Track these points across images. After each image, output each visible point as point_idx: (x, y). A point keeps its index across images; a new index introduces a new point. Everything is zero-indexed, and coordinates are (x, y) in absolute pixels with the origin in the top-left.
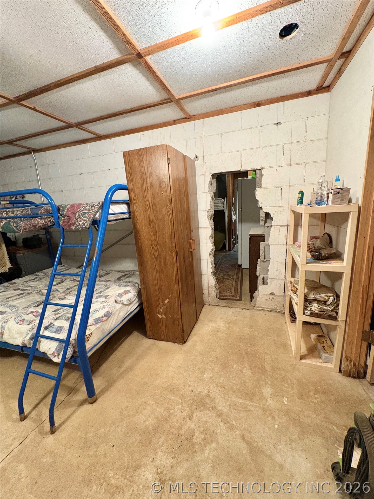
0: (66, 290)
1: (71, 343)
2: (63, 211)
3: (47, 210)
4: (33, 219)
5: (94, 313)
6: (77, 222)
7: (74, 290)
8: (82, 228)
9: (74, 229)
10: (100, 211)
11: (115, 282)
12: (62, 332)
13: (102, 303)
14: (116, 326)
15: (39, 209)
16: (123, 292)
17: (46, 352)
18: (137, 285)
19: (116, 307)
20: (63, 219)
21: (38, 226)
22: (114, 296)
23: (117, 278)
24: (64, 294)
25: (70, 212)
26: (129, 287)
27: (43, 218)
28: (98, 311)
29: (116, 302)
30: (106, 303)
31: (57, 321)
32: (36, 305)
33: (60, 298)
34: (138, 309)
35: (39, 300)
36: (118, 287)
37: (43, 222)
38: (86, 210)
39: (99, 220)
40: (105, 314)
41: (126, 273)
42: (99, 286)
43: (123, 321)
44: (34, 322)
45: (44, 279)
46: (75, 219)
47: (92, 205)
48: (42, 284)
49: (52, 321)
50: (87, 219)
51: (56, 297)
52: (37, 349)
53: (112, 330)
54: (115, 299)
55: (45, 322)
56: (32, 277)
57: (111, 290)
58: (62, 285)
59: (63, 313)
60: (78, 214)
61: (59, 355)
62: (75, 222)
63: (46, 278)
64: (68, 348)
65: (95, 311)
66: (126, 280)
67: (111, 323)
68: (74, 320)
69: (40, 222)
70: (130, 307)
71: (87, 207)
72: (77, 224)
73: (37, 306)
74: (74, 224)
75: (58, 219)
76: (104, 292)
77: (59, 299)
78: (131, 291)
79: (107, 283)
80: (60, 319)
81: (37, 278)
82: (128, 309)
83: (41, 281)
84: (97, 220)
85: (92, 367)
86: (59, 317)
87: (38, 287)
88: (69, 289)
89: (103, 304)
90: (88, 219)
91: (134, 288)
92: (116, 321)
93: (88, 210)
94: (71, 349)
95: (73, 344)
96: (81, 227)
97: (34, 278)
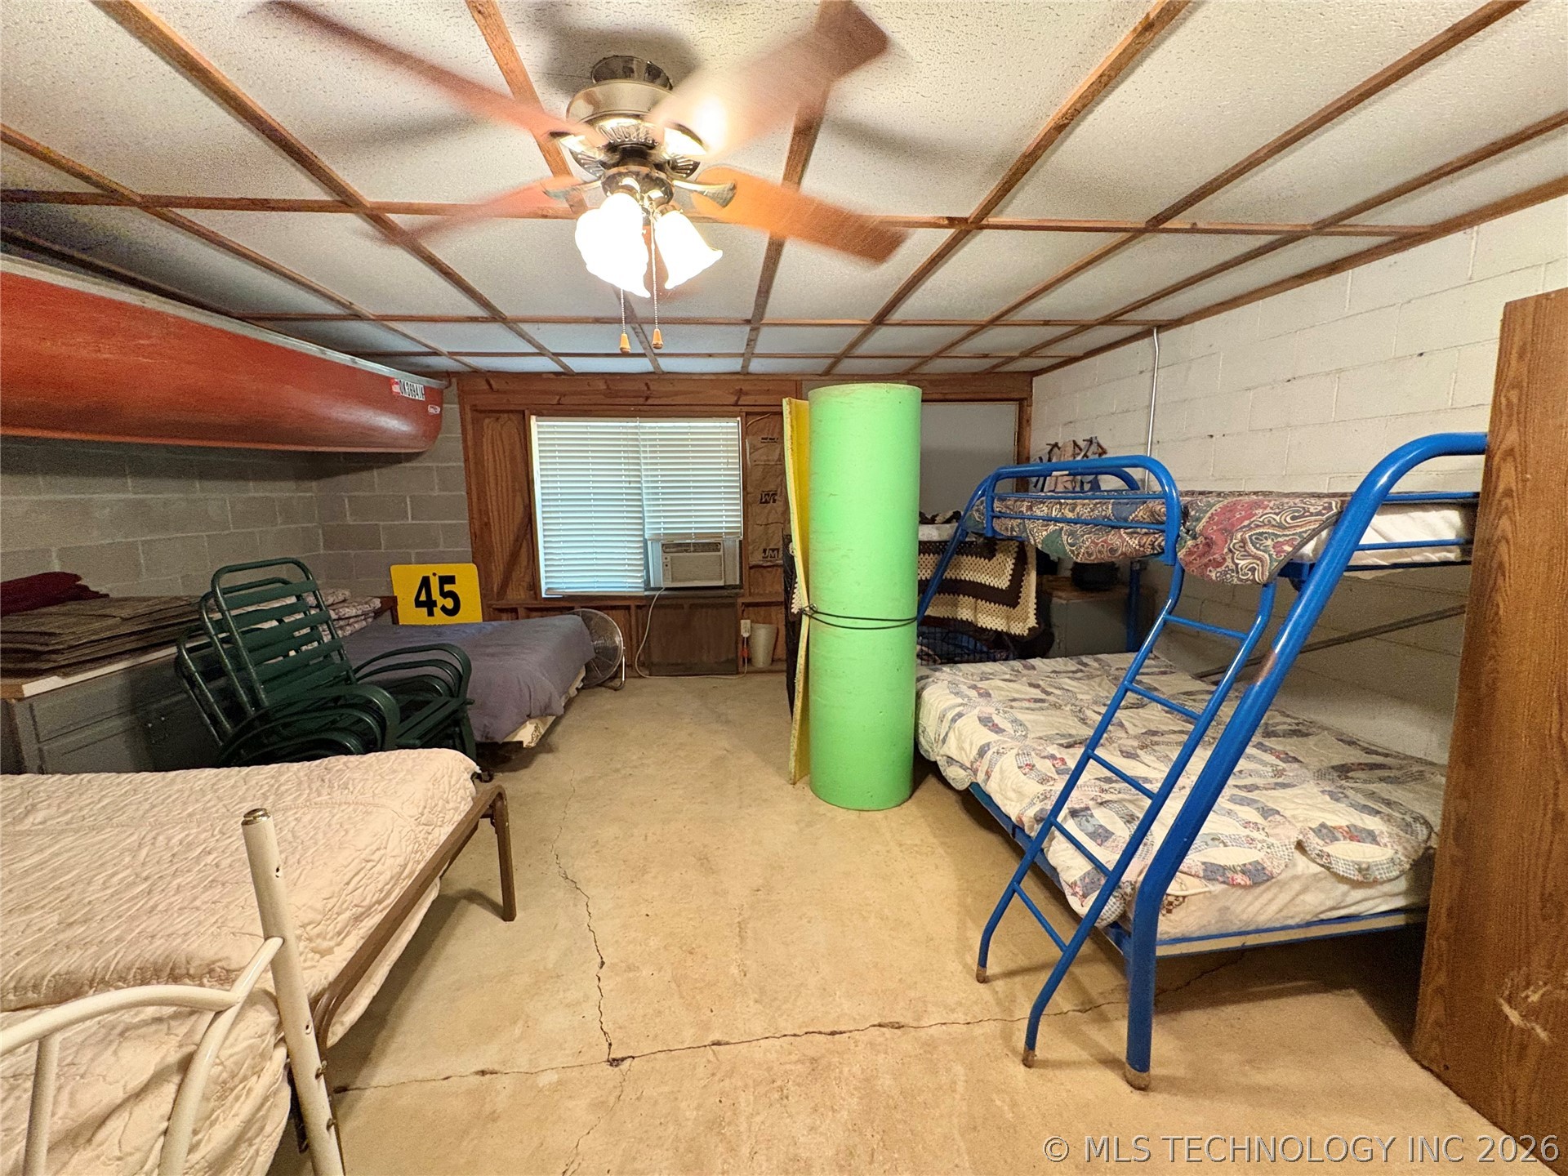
0: (1145, 733)
1: (1120, 887)
2: (1198, 520)
3: (1152, 513)
4: (1113, 532)
5: (1210, 842)
6: (1230, 560)
7: (1167, 744)
8: (1241, 580)
9: (1214, 578)
10: (1324, 534)
11: (1321, 775)
12: (1105, 844)
13: (1247, 824)
14: (1277, 925)
15: (1134, 506)
16: (1341, 827)
17: (1058, 870)
18: (1422, 832)
19: (1295, 865)
20: (1190, 543)
21: (1120, 552)
22: (1299, 825)
23: (1335, 763)
24: (1136, 744)
25: (1215, 527)
26: (1377, 819)
27: (1138, 533)
28: (1225, 846)
29: (1300, 846)
30: (1261, 831)
31: (1103, 809)
32: (1063, 741)
33: (1124, 749)
34: (1398, 921)
35: (1073, 732)
36: (1327, 798)
37: (1134, 543)
38: (1273, 526)
39: (1312, 566)
40: (1245, 865)
41: (1379, 759)
42: (1252, 766)
43: (1309, 924)
44: (1051, 783)
45: (1097, 680)
46: (1226, 550)
47: (1298, 511)
48: (1088, 694)
49: (1091, 804)
50: (1267, 556)
51: (1113, 742)
52: (1042, 850)
53: (1258, 931)
54: (1301, 837)
55: (1075, 799)
56: (1070, 664)
57: (1296, 796)
58: (1138, 714)
59: (1120, 796)
60: (1239, 535)
61: (1085, 896)
62: (1224, 559)
63: (1102, 680)
64: (1111, 897)
65: (1213, 839)
66: (1371, 787)
67: (1257, 905)
68: (1147, 831)
69: (1126, 543)
70: (1358, 894)
71: (1277, 518)
72: (1227, 566)
73: (1066, 747)
74: (1219, 565)
75: (1176, 541)
76: (1264, 792)
77: (1121, 751)
78: (1385, 840)
79: (1284, 765)
80: (1111, 809)
81: (1081, 671)
82: (1345, 894)
83: (1087, 682)
84: (1302, 565)
85: (1161, 991)
86: (1108, 801)
87: (1080, 696)
88: (1155, 733)
89: (1247, 832)
90: (1270, 556)
91: (1402, 834)
92: (1281, 911)
93: (1280, 526)
94: (1118, 904)
95: (1126, 893)
96: (1238, 578)
97: (1074, 669)
